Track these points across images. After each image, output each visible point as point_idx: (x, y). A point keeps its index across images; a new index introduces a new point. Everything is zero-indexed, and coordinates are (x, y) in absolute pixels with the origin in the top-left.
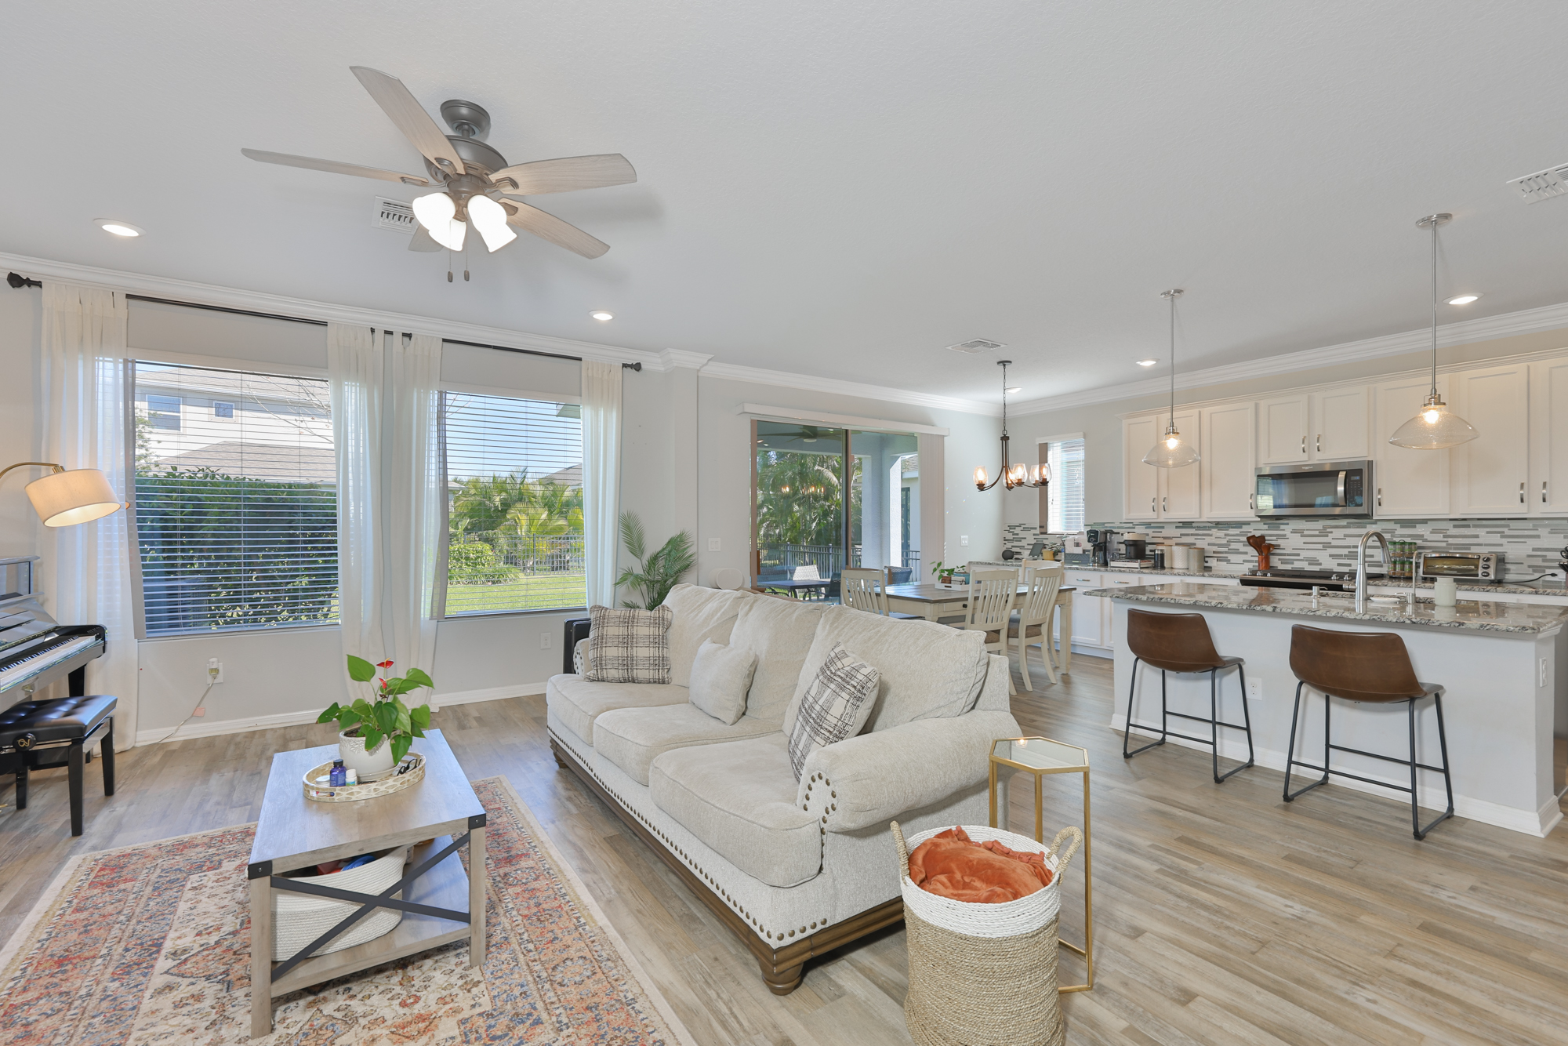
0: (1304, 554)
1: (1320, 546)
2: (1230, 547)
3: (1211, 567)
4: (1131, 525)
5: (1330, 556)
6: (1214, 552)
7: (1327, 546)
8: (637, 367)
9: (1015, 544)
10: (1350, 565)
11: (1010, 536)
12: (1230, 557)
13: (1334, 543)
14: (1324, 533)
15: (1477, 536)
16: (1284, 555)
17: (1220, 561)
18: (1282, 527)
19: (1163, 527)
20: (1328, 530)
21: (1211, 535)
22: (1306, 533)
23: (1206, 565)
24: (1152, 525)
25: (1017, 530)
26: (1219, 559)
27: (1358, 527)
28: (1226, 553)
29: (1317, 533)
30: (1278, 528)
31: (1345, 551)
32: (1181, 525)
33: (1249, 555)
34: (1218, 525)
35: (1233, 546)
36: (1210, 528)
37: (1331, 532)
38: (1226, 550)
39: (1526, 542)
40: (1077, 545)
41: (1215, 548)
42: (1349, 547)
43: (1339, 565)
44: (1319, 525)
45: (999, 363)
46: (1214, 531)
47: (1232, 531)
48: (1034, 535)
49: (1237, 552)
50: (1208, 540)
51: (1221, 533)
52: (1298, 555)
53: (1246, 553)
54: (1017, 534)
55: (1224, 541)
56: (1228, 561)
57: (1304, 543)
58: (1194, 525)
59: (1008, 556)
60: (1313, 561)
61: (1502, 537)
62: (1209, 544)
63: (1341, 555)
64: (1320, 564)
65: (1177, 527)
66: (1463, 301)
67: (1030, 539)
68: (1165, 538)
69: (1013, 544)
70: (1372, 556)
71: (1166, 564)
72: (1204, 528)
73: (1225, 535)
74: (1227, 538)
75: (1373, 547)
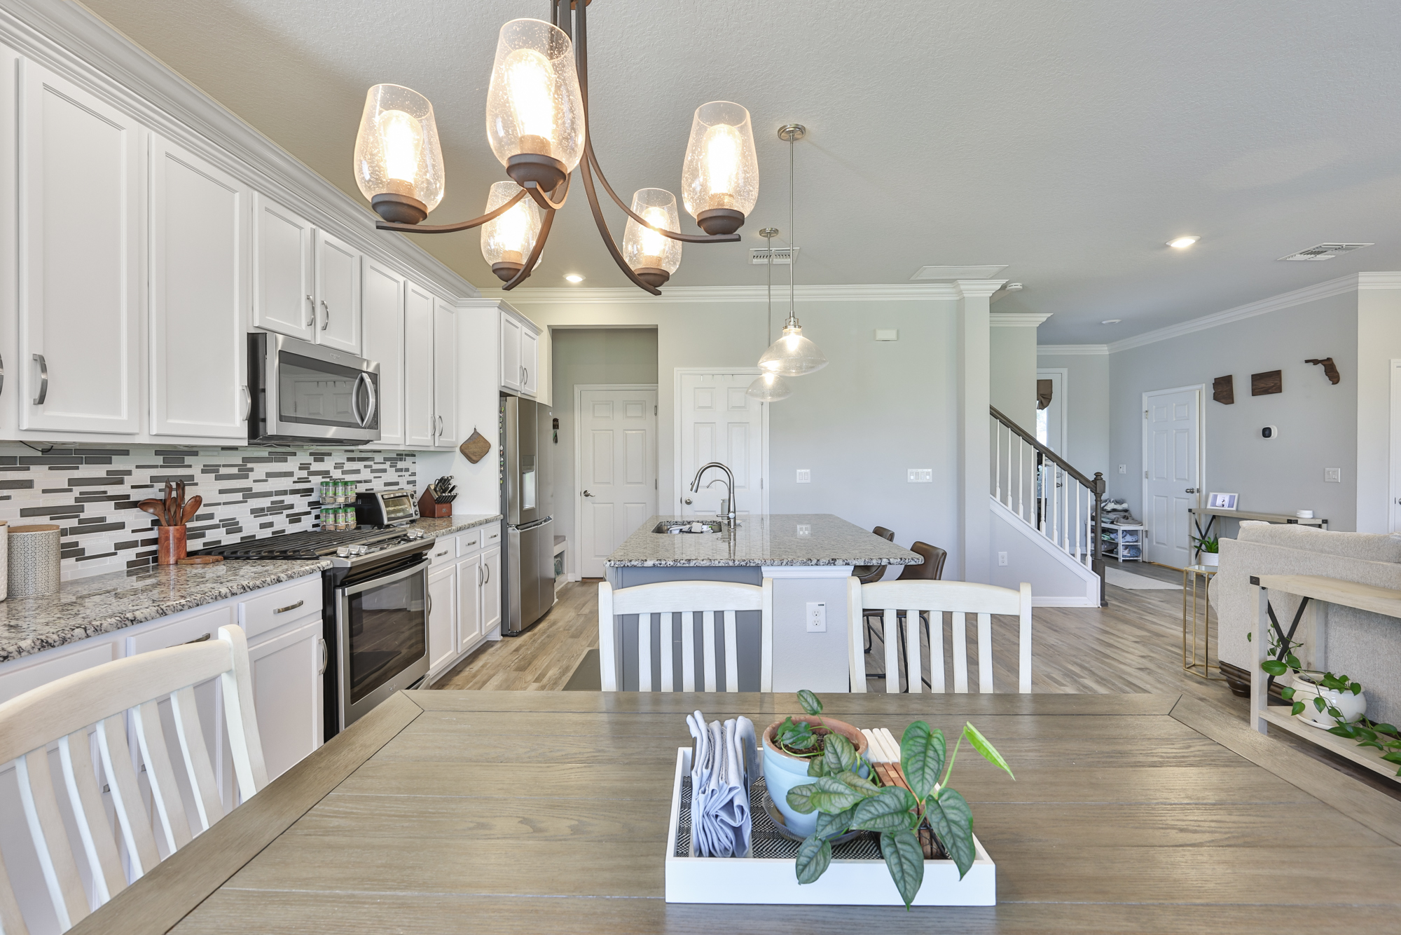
0: (221, 513)
1: (239, 496)
2: (83, 516)
5: (253, 511)
7: (248, 494)
10: (271, 525)
13: (257, 488)
14: (243, 472)
15: (358, 471)
20: (249, 465)
21: (28, 484)
22: (223, 471)
28: (74, 531)
29: (235, 471)
31: (265, 503)
33: (128, 529)
34: (53, 454)
35: (92, 510)
36: (26, 463)
37: (252, 470)
38: (74, 523)
39: (380, 477)
42: (269, 494)
43: (260, 526)
46: (40, 475)
47: (86, 471)
49: (99, 525)
51: (60, 478)
52: (211, 516)
53: (121, 526)
55: (68, 500)
56: (79, 554)
57: (221, 492)
60: (233, 526)
61: (373, 471)
63: (262, 510)
64: (240, 530)
70: (291, 507)
73: (73, 482)
74: (77, 490)
75: (294, 492)
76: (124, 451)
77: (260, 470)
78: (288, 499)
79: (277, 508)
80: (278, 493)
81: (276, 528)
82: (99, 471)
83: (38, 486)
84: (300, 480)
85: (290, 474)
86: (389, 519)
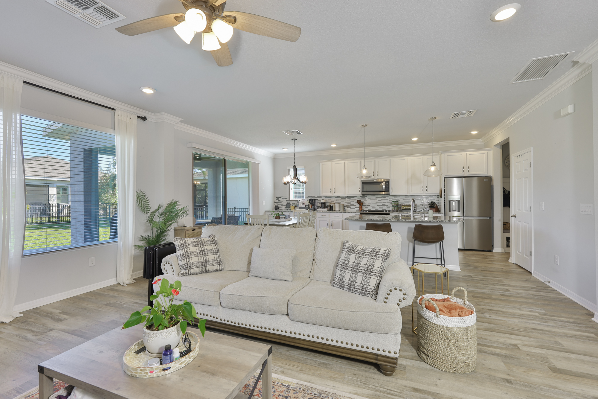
0: (371, 205)
1: (375, 203)
3: (346, 210)
4: (321, 197)
5: (378, 205)
6: (347, 205)
7: (377, 203)
8: (144, 119)
9: (279, 204)
10: (382, 208)
11: (277, 201)
12: (351, 206)
13: (379, 202)
14: (376, 199)
16: (366, 205)
17: (349, 208)
18: (365, 197)
19: (331, 198)
20: (377, 198)
21: (345, 200)
22: (371, 199)
23: (345, 209)
24: (328, 197)
25: (280, 199)
26: (348, 207)
27: (383, 197)
28: (350, 205)
29: (374, 199)
30: (364, 198)
31: (381, 204)
32: (337, 197)
33: (356, 206)
34: (348, 197)
35: (352, 203)
36: (345, 198)
39: (421, 201)
40: (303, 204)
41: (347, 204)
42: (382, 203)
43: (380, 208)
44: (375, 196)
45: (292, 139)
46: (347, 199)
47: (351, 199)
48: (286, 200)
49: (353, 205)
50: (345, 201)
51: (349, 199)
52: (370, 205)
53: (356, 205)
54: (280, 200)
55: (349, 202)
56: (351, 208)
57: (371, 202)
58: (340, 197)
59: (277, 208)
60: (373, 207)
62: (345, 203)
63: (380, 205)
64: (375, 208)
65: (335, 198)
66: (415, 139)
67: (285, 202)
68: (331, 201)
69: (278, 204)
70: (388, 205)
71: (334, 210)
72: (344, 198)
73: (350, 200)
74: (350, 201)
75: (387, 203)
76: (356, 196)
77: (379, 199)
78: (386, 204)
79: (384, 205)
80: (383, 203)
81: (383, 209)
82: (353, 199)
83: (346, 200)
84: (389, 201)
85: (387, 200)
86: (402, 209)
